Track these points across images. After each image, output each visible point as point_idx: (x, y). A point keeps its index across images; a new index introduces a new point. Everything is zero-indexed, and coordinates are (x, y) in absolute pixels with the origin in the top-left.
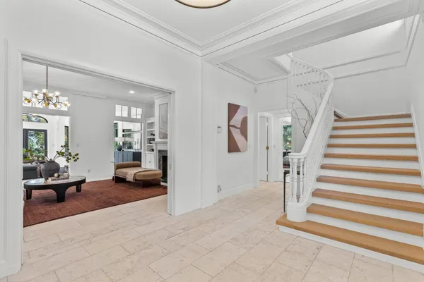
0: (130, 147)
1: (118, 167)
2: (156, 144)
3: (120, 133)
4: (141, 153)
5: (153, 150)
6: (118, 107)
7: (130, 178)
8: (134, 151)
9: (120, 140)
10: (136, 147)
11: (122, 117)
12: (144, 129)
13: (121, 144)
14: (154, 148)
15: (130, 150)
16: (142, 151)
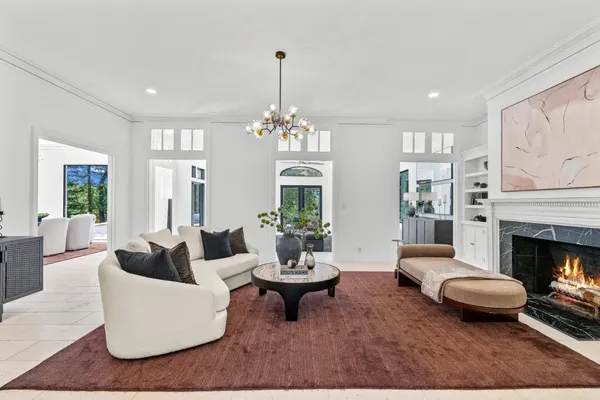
0: (430, 210)
1: (405, 254)
2: (493, 204)
3: (413, 186)
4: (450, 223)
5: (483, 219)
6: (407, 136)
7: (431, 289)
8: (438, 218)
9: (412, 197)
10: (441, 211)
11: (413, 154)
12: (460, 173)
13: (414, 205)
14: (487, 214)
15: (428, 215)
16: (454, 218)
